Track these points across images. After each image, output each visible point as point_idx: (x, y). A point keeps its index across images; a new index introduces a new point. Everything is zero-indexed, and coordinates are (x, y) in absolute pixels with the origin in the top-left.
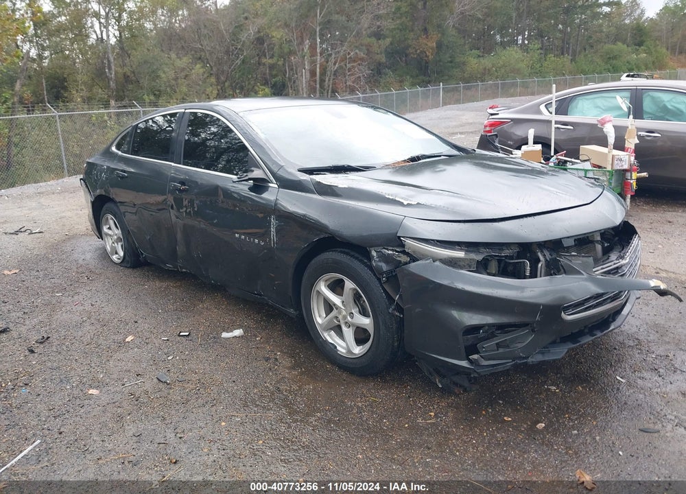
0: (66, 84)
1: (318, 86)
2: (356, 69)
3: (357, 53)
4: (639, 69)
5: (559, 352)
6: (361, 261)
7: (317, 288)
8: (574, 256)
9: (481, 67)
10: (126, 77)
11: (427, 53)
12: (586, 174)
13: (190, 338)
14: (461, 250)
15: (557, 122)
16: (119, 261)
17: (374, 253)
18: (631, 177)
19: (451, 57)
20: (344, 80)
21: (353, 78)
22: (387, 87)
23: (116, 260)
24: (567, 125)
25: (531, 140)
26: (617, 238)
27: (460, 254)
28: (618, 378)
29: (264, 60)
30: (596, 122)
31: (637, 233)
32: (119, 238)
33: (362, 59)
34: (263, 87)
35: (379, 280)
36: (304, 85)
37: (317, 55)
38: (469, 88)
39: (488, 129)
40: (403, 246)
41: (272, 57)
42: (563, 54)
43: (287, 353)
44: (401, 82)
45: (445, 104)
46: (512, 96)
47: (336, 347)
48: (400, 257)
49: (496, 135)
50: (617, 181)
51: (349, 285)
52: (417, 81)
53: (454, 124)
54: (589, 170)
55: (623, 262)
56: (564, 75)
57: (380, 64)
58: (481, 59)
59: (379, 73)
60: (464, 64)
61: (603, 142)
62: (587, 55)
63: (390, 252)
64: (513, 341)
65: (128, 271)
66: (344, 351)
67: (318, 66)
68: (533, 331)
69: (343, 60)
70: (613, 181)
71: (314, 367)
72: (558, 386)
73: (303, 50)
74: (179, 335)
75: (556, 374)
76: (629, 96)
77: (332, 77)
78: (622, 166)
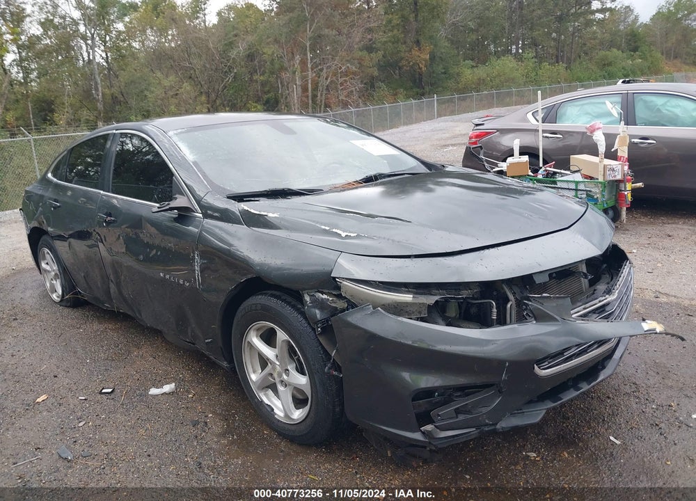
0: (53, 106)
1: (310, 102)
2: (348, 83)
3: (348, 67)
4: (634, 73)
5: (535, 415)
6: (293, 307)
7: (248, 339)
8: (545, 297)
9: (476, 78)
10: (114, 98)
11: (420, 65)
12: (576, 186)
13: (112, 396)
14: (408, 292)
15: (544, 131)
16: (59, 300)
17: (307, 298)
18: (625, 188)
19: (444, 69)
20: (336, 94)
21: (345, 93)
22: (381, 101)
23: (56, 298)
24: (556, 134)
25: (516, 152)
26: (605, 265)
27: (407, 298)
28: (612, 438)
29: (255, 77)
30: (585, 131)
31: (628, 259)
32: (56, 274)
33: (354, 73)
34: (254, 104)
35: (314, 329)
36: (296, 101)
37: (308, 71)
38: (464, 99)
39: (474, 140)
40: (338, 288)
41: (263, 74)
42: (557, 62)
43: (220, 414)
44: (396, 95)
45: (440, 115)
46: (508, 105)
47: (273, 410)
48: (335, 303)
49: (481, 147)
50: (610, 192)
51: (282, 336)
52: (411, 93)
53: (447, 135)
54: (580, 182)
55: (610, 298)
56: (559, 83)
57: (373, 78)
58: (475, 69)
59: (373, 86)
60: (458, 74)
61: (593, 151)
62: (582, 62)
63: (325, 296)
64: (477, 405)
65: (66, 311)
66: (282, 414)
67: (310, 81)
68: (500, 392)
69: (335, 74)
70: (606, 193)
71: (249, 433)
72: (539, 452)
73: (294, 65)
74: (101, 393)
75: (537, 435)
76: (620, 100)
77: (325, 92)
78: (615, 176)
